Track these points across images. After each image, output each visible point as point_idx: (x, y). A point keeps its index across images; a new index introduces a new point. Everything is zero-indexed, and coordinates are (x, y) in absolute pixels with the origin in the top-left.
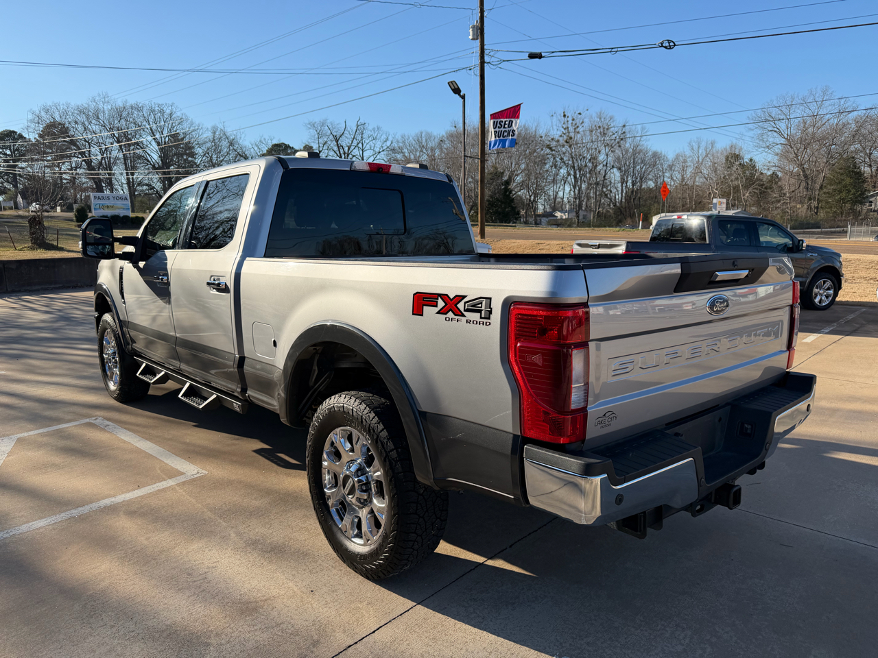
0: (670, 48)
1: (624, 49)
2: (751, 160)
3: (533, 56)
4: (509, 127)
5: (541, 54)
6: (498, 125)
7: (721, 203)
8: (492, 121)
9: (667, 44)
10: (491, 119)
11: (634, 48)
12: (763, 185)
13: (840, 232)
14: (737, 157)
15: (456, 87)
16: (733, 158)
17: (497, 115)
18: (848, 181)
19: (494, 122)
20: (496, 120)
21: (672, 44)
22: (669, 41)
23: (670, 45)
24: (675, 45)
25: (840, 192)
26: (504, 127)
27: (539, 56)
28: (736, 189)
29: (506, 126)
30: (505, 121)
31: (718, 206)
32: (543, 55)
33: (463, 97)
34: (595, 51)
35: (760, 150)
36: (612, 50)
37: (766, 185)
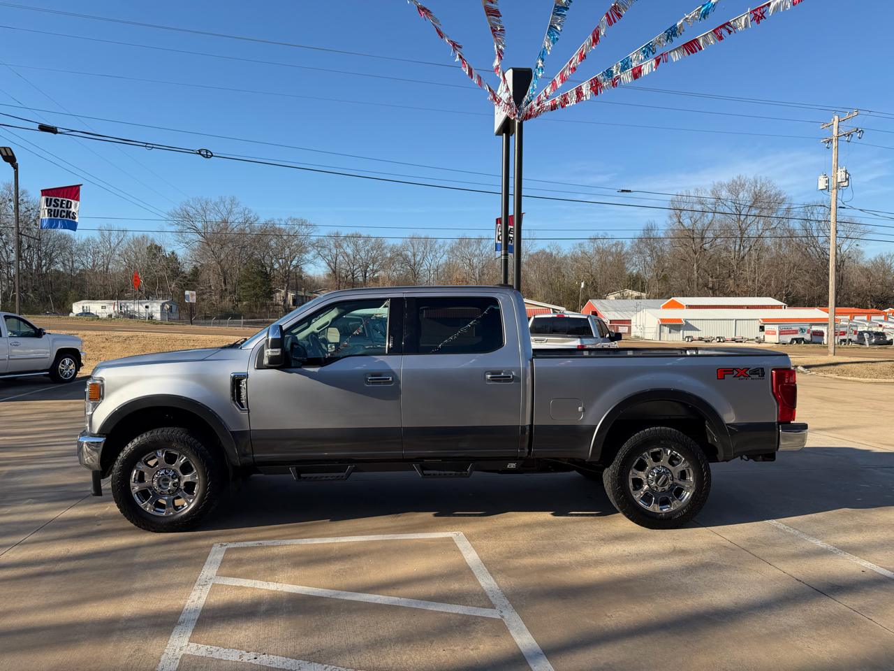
0: (207, 157)
1: (160, 147)
2: (173, 253)
3: (43, 128)
4: (67, 207)
5: (56, 128)
6: (53, 203)
7: (192, 295)
8: (44, 198)
9: (205, 153)
10: (43, 195)
11: (171, 149)
12: (185, 277)
13: (261, 323)
14: (159, 249)
15: (10, 154)
16: (155, 250)
17: (50, 192)
18: (259, 279)
19: (47, 199)
20: (49, 198)
21: (209, 154)
22: (207, 151)
23: (207, 155)
24: (212, 155)
25: (254, 288)
26: (61, 207)
27: (53, 130)
28: (162, 279)
29: (64, 205)
30: (62, 201)
31: (190, 298)
32: (59, 130)
33: (16, 167)
34: (126, 141)
35: (182, 244)
36: (146, 145)
37: (189, 278)
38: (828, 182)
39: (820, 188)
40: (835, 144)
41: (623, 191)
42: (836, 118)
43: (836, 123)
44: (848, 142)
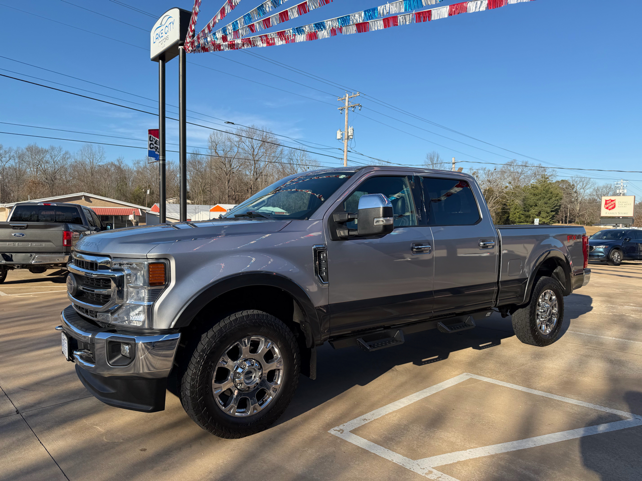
38: (342, 134)
39: (338, 138)
40: (346, 112)
41: (228, 122)
42: (347, 95)
43: (347, 98)
44: (353, 111)
